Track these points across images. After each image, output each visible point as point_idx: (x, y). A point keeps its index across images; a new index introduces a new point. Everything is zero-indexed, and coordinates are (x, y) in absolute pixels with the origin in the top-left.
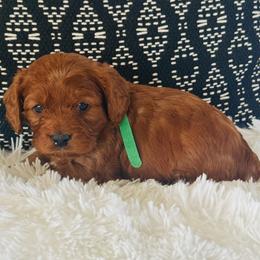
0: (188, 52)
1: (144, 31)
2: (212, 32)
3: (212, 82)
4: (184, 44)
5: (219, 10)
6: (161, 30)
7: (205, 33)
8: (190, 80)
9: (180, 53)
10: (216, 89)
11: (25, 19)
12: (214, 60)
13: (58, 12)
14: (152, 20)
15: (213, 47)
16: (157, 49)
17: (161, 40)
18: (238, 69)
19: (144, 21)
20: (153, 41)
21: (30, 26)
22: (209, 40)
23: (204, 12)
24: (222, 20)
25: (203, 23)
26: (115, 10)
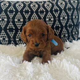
0: (58, 25)
1: (48, 20)
2: (64, 20)
3: (64, 32)
4: (57, 23)
5: (65, 16)
6: (52, 19)
7: (62, 21)
8: (58, 31)
9: (56, 25)
10: (64, 33)
11: (20, 16)
12: (64, 27)
13: (28, 15)
14: (50, 17)
15: (64, 24)
16: (51, 24)
17: (52, 22)
18: (70, 29)
19: (48, 17)
20: (50, 22)
21: (21, 18)
22: (63, 22)
23: (62, 16)
24: (66, 18)
25: (61, 18)
26: (41, 15)
